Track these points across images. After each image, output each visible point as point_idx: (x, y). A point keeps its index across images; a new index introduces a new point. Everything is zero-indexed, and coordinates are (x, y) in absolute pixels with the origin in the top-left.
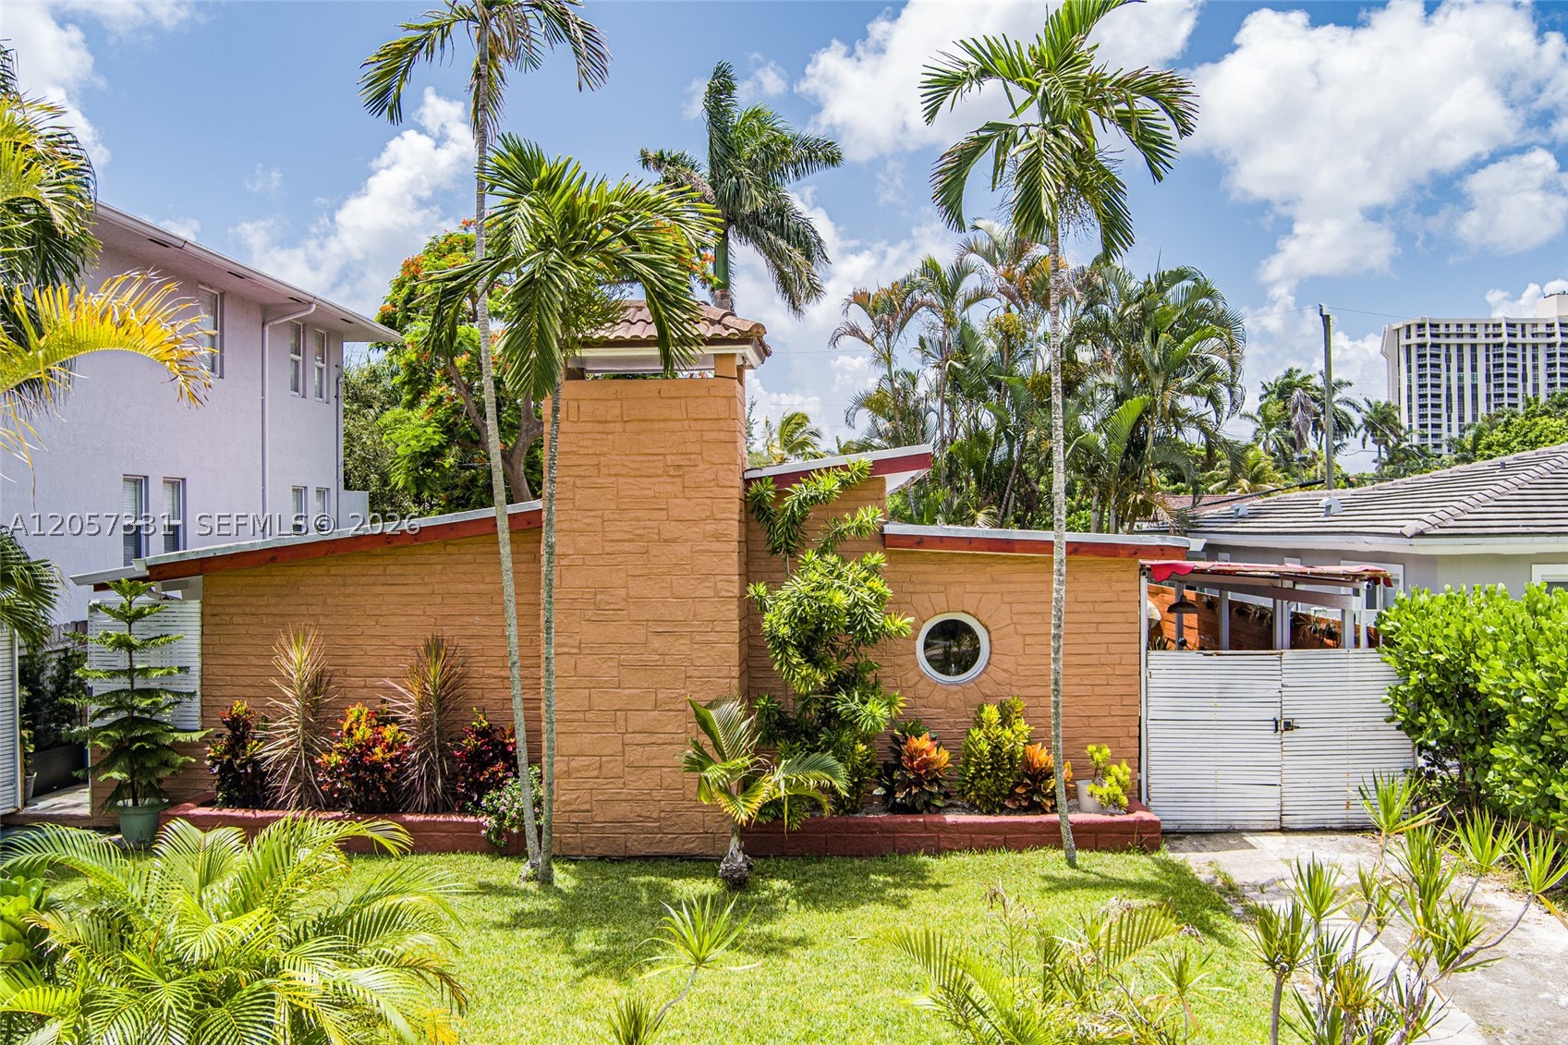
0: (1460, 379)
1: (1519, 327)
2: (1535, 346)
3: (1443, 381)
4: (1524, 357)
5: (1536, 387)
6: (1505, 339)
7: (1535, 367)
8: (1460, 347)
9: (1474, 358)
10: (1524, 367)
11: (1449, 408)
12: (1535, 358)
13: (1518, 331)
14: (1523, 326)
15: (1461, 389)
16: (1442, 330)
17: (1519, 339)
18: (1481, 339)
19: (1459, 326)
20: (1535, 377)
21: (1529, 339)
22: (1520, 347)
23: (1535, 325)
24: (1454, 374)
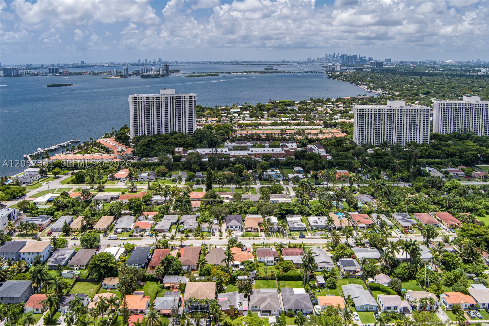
0: (368, 120)
3: (364, 121)
5: (384, 122)
7: (384, 118)
8: (368, 114)
9: (371, 116)
11: (365, 126)
12: (384, 116)
15: (368, 122)
16: (365, 110)
17: (381, 112)
18: (373, 112)
19: (368, 109)
20: (384, 120)
21: (383, 112)
23: (385, 109)
24: (367, 119)
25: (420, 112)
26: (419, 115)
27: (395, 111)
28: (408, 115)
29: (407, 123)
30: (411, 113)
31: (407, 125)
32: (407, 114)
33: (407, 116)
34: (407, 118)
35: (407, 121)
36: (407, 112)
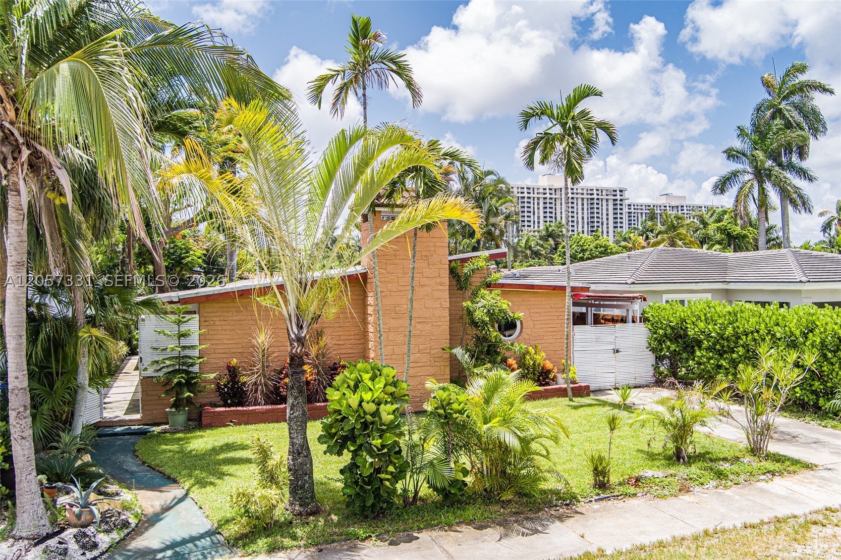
1: (532, 189)
2: (538, 199)
4: (534, 203)
5: (539, 217)
6: (526, 195)
7: (538, 208)
10: (534, 208)
12: (538, 204)
13: (531, 191)
14: (533, 189)
17: (531, 195)
20: (539, 213)
21: (536, 195)
22: (532, 199)
23: (538, 189)
25: (607, 195)
26: (604, 202)
27: (558, 192)
28: (585, 202)
29: (583, 218)
30: (589, 197)
31: (583, 223)
32: (583, 199)
33: (583, 204)
34: (583, 209)
35: (583, 213)
36: (582, 194)
